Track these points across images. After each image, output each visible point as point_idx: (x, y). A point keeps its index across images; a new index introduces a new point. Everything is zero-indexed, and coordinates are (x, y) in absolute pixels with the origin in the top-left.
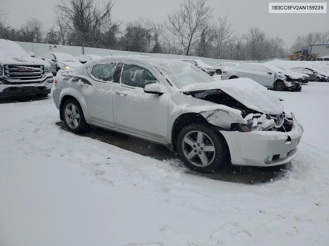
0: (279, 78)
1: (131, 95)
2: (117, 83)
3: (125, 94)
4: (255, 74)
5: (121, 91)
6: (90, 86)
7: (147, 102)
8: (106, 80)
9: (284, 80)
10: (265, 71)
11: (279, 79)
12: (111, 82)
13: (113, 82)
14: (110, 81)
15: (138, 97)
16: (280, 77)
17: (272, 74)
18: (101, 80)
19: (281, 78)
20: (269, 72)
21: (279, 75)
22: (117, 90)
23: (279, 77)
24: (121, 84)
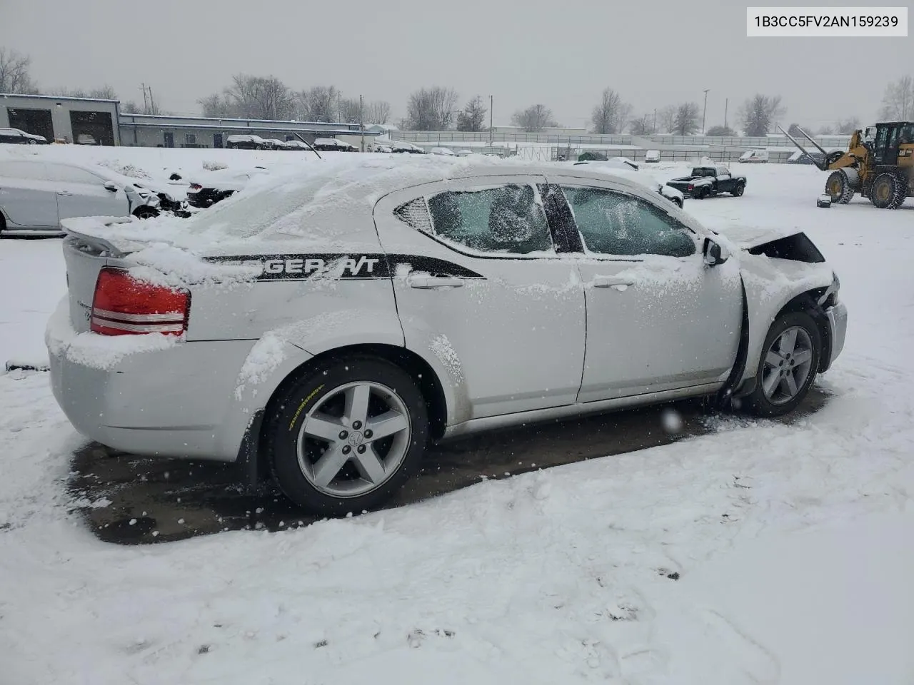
0: (144, 201)
1: (648, 280)
2: (575, 254)
3: (629, 282)
4: (60, 191)
5: (610, 277)
6: (470, 282)
7: (695, 290)
8: (523, 248)
9: (157, 206)
10: (90, 183)
11: (144, 203)
12: (551, 253)
13: (558, 251)
14: (544, 250)
15: (667, 282)
16: (147, 199)
17: (118, 191)
18: (503, 253)
19: (148, 202)
20: (108, 184)
21: (140, 194)
22: (598, 277)
23: (144, 197)
24: (589, 254)
